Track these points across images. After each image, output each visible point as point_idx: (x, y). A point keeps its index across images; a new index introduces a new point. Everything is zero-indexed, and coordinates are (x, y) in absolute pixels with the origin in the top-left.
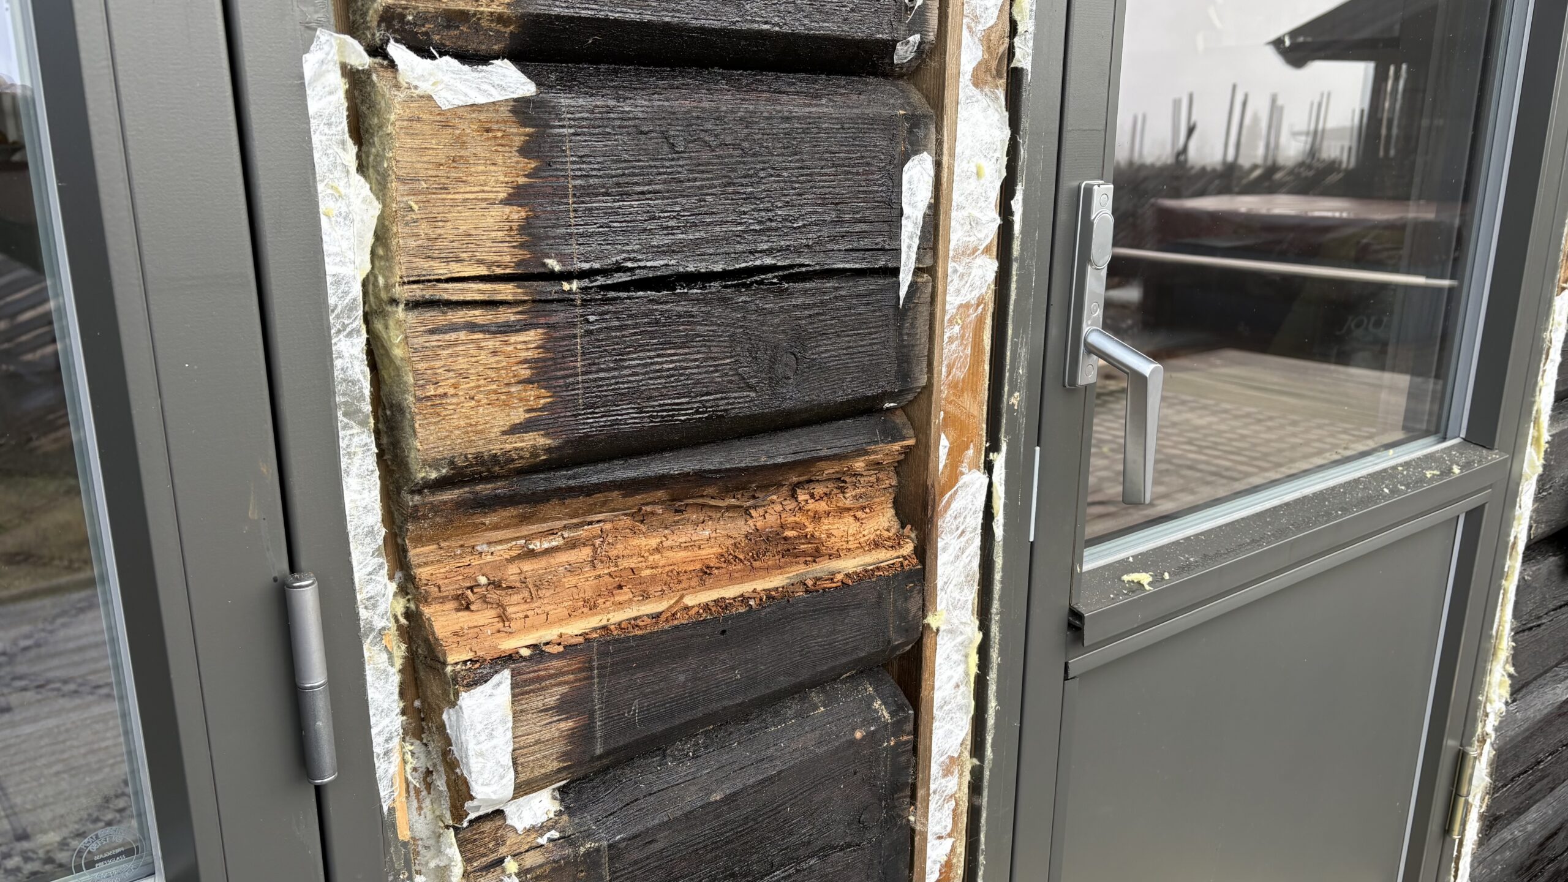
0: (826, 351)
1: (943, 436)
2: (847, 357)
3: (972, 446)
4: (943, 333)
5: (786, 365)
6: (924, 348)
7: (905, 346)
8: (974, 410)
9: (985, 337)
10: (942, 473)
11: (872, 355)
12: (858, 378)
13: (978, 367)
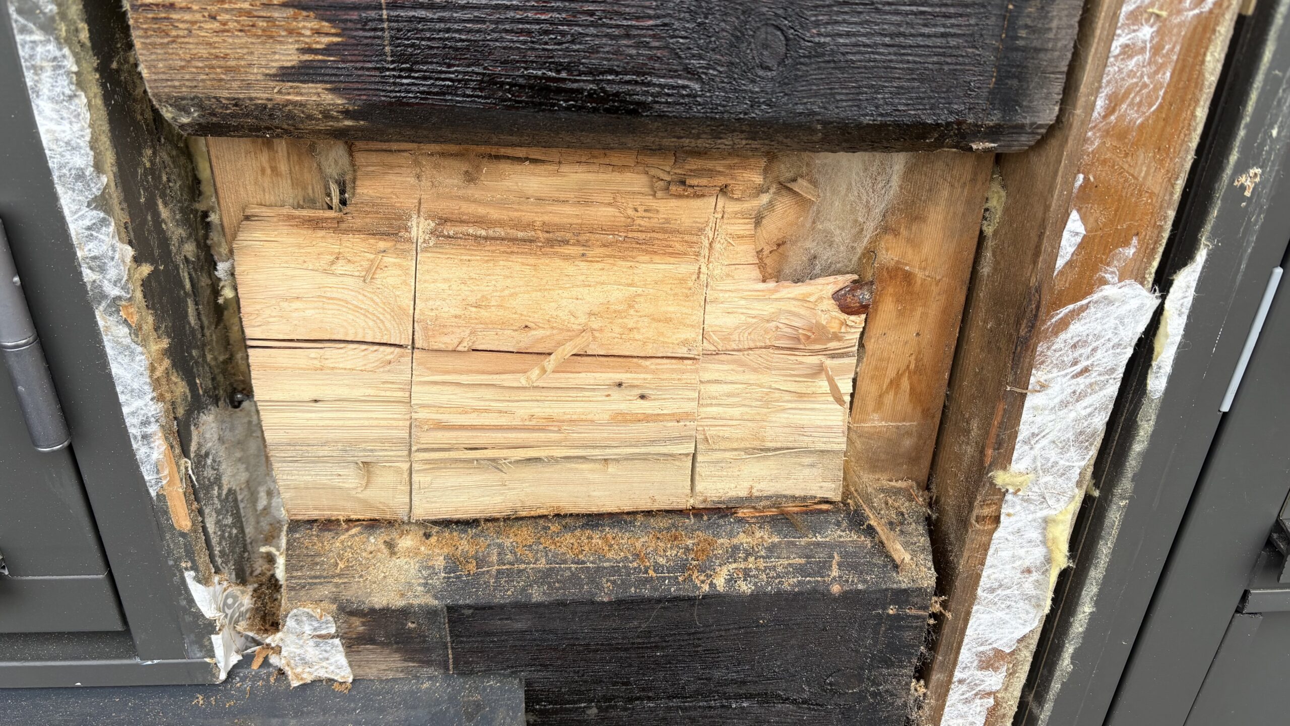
0: (848, 34)
1: (1074, 215)
2: (892, 50)
3: (1135, 241)
4: (1111, 37)
5: (766, 46)
6: (1061, 58)
7: (1017, 49)
8: (1155, 182)
9: (1208, 58)
10: (1061, 273)
11: (944, 55)
12: (909, 90)
13: (1180, 110)
